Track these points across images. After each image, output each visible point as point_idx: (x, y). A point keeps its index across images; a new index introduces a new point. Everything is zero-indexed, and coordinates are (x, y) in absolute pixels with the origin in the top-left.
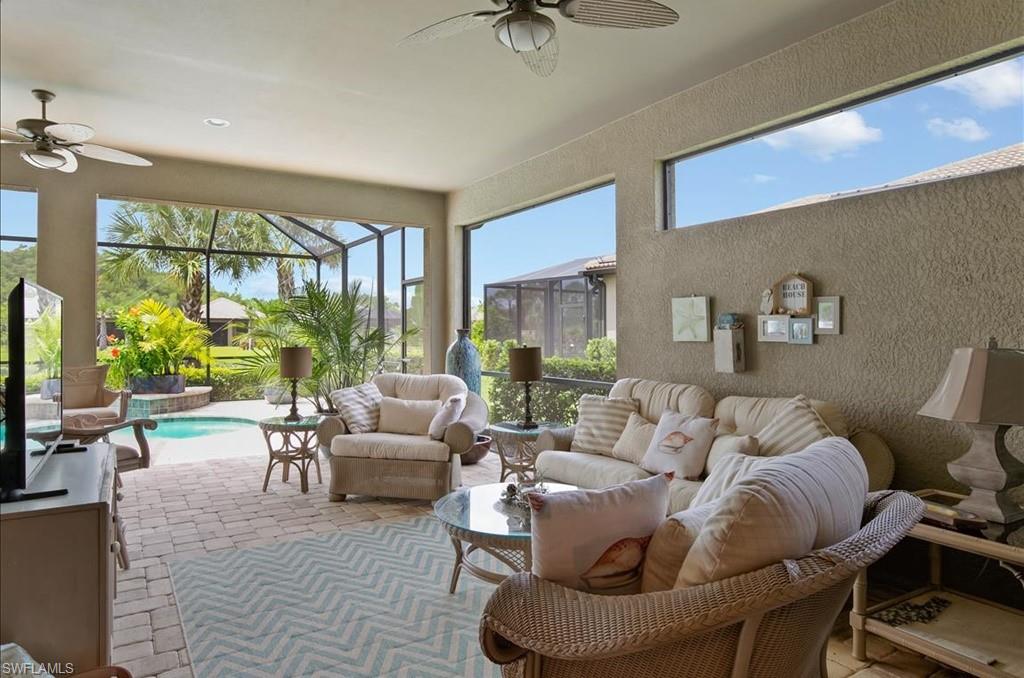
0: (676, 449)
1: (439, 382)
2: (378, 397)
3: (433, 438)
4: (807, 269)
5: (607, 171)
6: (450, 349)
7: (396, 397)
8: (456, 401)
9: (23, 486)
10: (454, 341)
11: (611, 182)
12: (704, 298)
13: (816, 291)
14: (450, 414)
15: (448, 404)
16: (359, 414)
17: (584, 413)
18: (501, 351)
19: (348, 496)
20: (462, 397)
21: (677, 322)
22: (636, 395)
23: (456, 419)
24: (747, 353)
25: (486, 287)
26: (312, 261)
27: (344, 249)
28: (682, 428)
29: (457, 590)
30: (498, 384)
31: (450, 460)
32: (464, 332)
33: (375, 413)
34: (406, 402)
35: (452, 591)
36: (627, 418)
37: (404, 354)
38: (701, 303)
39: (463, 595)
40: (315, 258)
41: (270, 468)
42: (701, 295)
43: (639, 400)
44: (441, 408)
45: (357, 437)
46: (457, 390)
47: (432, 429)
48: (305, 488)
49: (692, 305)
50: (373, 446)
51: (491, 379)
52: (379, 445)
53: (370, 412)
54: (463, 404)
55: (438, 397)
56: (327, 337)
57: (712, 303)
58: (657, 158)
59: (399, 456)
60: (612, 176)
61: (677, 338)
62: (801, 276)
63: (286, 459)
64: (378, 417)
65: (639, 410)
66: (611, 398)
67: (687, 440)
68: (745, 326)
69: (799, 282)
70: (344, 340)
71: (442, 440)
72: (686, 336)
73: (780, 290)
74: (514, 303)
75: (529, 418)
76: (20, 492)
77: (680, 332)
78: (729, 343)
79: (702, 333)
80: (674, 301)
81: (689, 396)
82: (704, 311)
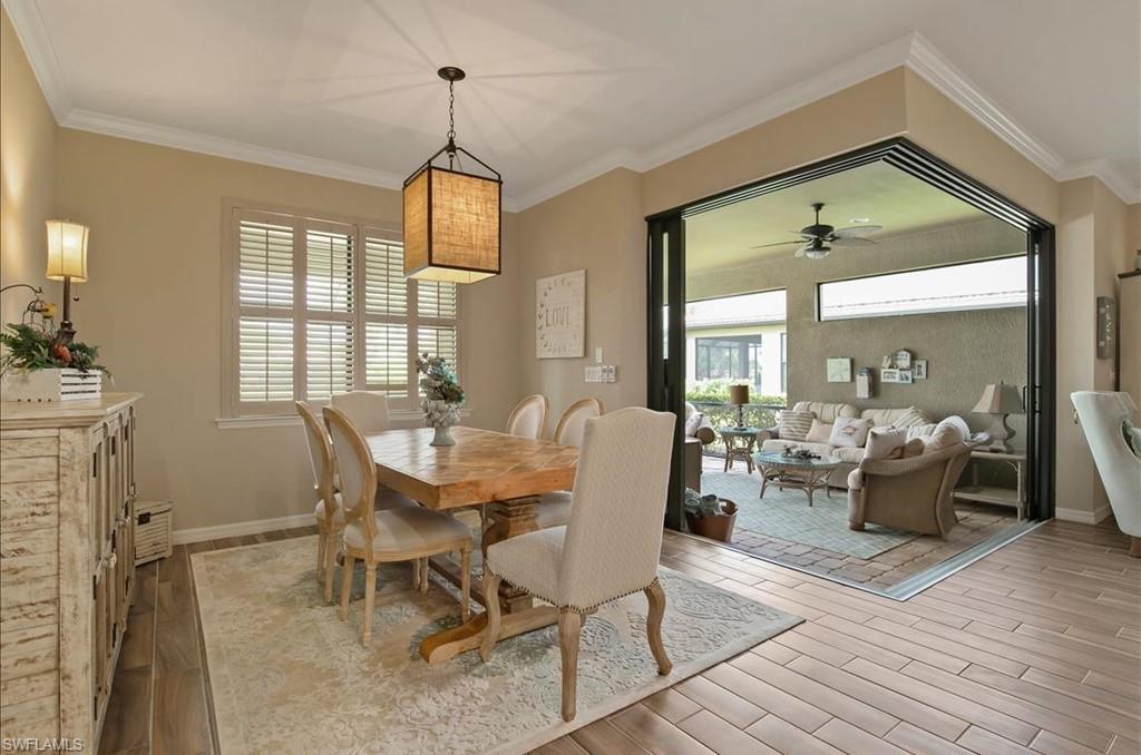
0: (850, 434)
4: (909, 346)
5: (780, 285)
11: (784, 289)
12: (848, 359)
13: (914, 358)
21: (830, 373)
22: (812, 411)
24: (875, 387)
28: (851, 424)
36: (811, 422)
38: (846, 362)
42: (846, 358)
43: (815, 413)
49: (840, 362)
57: (852, 363)
58: (812, 282)
60: (785, 286)
61: (829, 380)
62: (905, 350)
65: (815, 417)
67: (855, 429)
68: (873, 375)
69: (905, 353)
72: (837, 379)
73: (894, 357)
75: (741, 425)
77: (833, 376)
78: (866, 384)
79: (847, 378)
80: (829, 360)
81: (846, 410)
82: (847, 366)
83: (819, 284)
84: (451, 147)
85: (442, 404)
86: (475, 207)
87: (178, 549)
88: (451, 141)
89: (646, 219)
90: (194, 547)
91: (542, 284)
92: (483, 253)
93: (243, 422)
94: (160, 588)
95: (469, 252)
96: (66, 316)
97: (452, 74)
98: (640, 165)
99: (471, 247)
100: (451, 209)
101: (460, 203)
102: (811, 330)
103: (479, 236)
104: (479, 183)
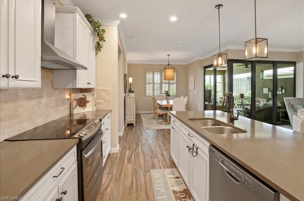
2: (221, 100)
13: (282, 88)
16: (218, 101)
21: (264, 91)
38: (267, 89)
61: (264, 93)
62: (280, 87)
72: (265, 93)
75: (242, 103)
78: (271, 94)
79: (268, 93)
80: (264, 89)
81: (265, 100)
82: (268, 90)
83: (262, 71)
84: (169, 64)
85: (167, 97)
86: (171, 72)
87: (139, 114)
89: (204, 67)
90: (141, 113)
91: (190, 77)
93: (147, 98)
94: (138, 117)
95: (170, 78)
97: (169, 55)
98: (202, 58)
101: (169, 72)
102: (260, 81)
103: (171, 76)
104: (171, 69)
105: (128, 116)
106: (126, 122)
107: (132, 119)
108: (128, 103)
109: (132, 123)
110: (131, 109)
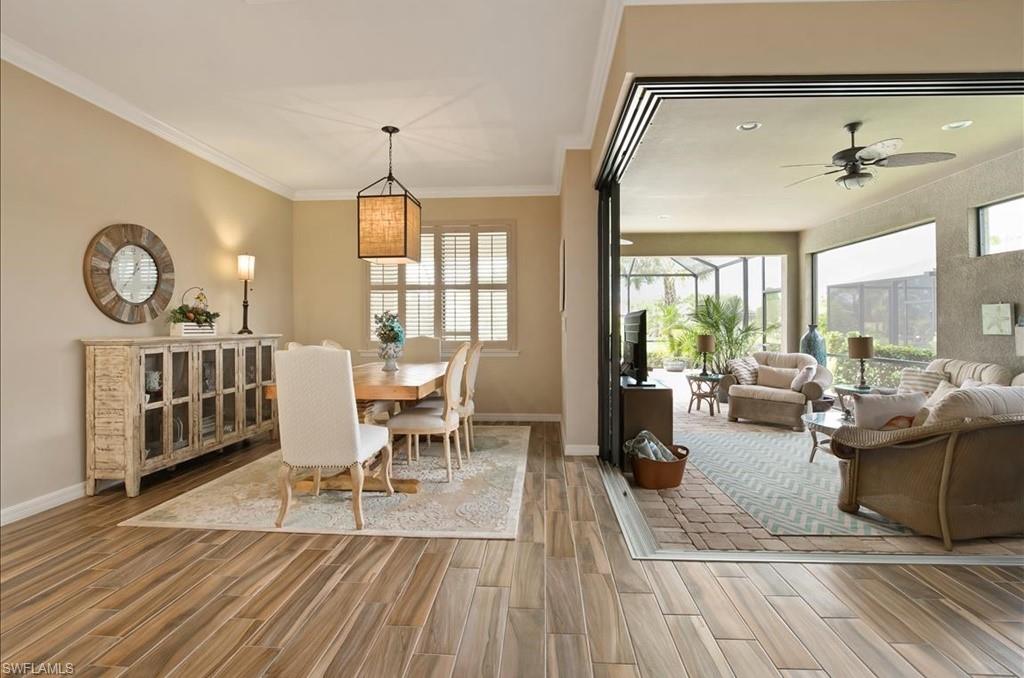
1: (797, 358)
2: (757, 365)
3: (794, 390)
5: (929, 216)
6: (803, 337)
7: (767, 365)
8: (809, 369)
9: (646, 380)
10: (805, 332)
11: (933, 221)
12: (1008, 305)
14: (806, 377)
15: (804, 370)
16: (745, 374)
17: (904, 379)
18: (844, 341)
19: (739, 420)
20: (814, 367)
21: (986, 322)
22: (948, 370)
23: (810, 380)
25: (829, 288)
26: (691, 277)
27: (717, 269)
29: (814, 461)
30: (840, 363)
31: (806, 404)
32: (813, 327)
33: (755, 374)
34: (775, 369)
35: (811, 461)
36: (938, 384)
37: (764, 341)
38: (1006, 309)
39: (817, 464)
40: (695, 276)
41: (692, 401)
42: (1007, 302)
43: (950, 374)
44: (798, 374)
45: (744, 387)
46: (810, 363)
47: (793, 384)
48: (712, 414)
49: (999, 308)
50: (755, 392)
51: (834, 360)
52: (759, 392)
53: (752, 374)
54: (814, 372)
55: (796, 367)
56: (718, 329)
57: (1017, 308)
58: (970, 206)
59: (772, 399)
60: (933, 218)
61: (986, 332)
63: (701, 396)
64: (757, 377)
65: (949, 379)
66: (927, 370)
70: (729, 331)
71: (800, 392)
72: (994, 331)
74: (857, 297)
75: (863, 383)
76: (644, 383)
77: (989, 328)
79: (1007, 330)
80: (984, 306)
82: (1009, 314)
83: (978, 210)
84: (390, 178)
86: (388, 216)
88: (390, 174)
89: (596, 188)
92: (393, 245)
95: (383, 246)
96: (246, 298)
97: (391, 130)
99: (384, 241)
100: (371, 220)
101: (377, 215)
102: (965, 268)
103: (390, 234)
104: (389, 200)
105: (101, 443)
106: (89, 472)
107: (119, 458)
108: (98, 373)
109: (119, 475)
110: (115, 405)
